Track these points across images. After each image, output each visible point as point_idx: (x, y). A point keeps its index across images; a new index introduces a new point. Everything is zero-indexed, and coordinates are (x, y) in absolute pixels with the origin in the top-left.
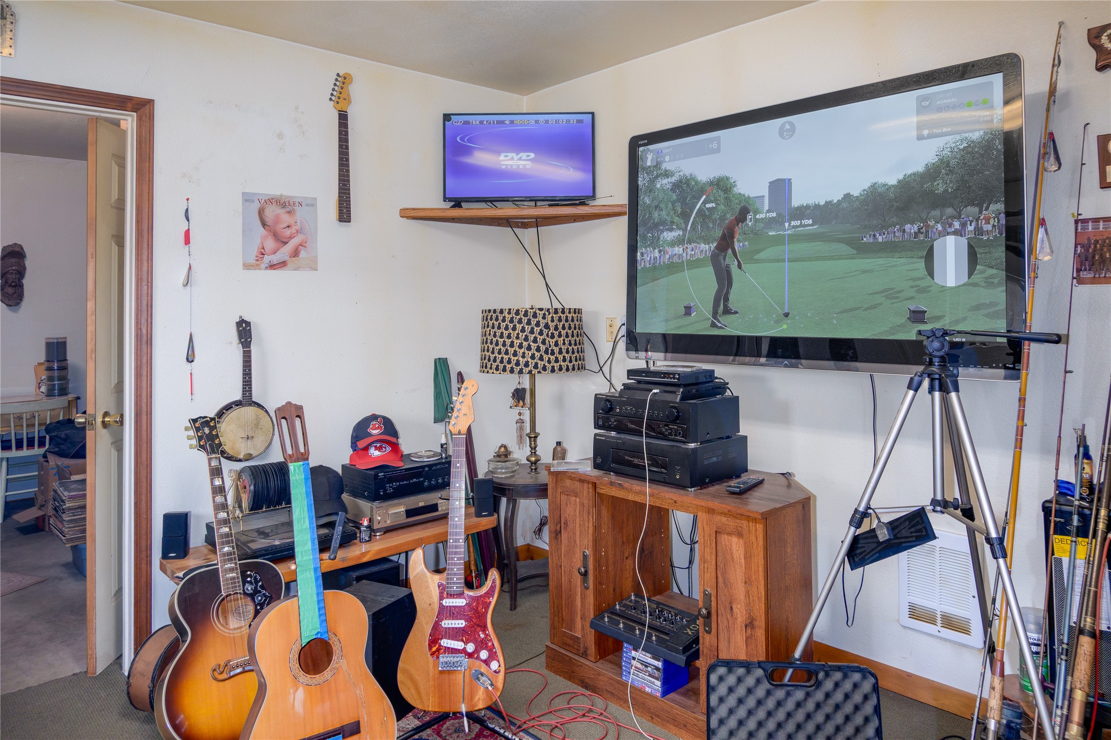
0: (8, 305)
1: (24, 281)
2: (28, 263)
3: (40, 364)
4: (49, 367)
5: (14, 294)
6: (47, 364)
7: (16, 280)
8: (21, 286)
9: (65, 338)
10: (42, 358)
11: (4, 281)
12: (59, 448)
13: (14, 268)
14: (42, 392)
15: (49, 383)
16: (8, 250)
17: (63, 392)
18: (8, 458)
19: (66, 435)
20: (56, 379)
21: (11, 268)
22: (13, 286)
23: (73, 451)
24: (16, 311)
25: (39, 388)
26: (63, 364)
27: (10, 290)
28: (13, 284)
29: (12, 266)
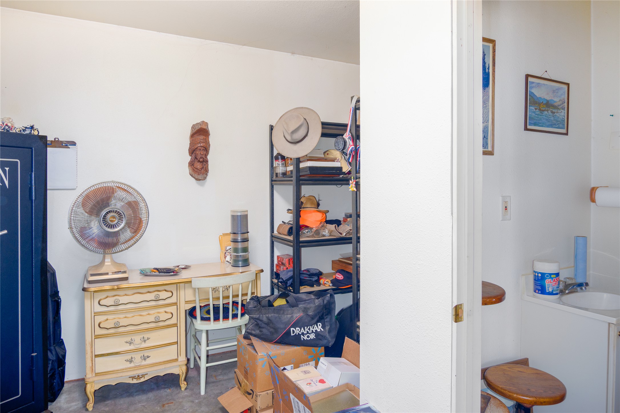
0: (197, 179)
1: (209, 157)
2: (212, 139)
3: (225, 235)
4: (235, 239)
5: (202, 169)
6: (231, 237)
7: (204, 156)
8: (207, 161)
9: (247, 211)
10: (228, 229)
11: (193, 157)
12: (261, 331)
13: (202, 144)
14: (227, 261)
15: (236, 254)
16: (197, 128)
17: (246, 262)
18: (207, 331)
19: (268, 318)
20: (240, 251)
21: (199, 145)
22: (201, 162)
23: (278, 337)
24: (202, 185)
25: (225, 257)
26: (245, 236)
27: (198, 165)
28: (201, 160)
29: (200, 143)
